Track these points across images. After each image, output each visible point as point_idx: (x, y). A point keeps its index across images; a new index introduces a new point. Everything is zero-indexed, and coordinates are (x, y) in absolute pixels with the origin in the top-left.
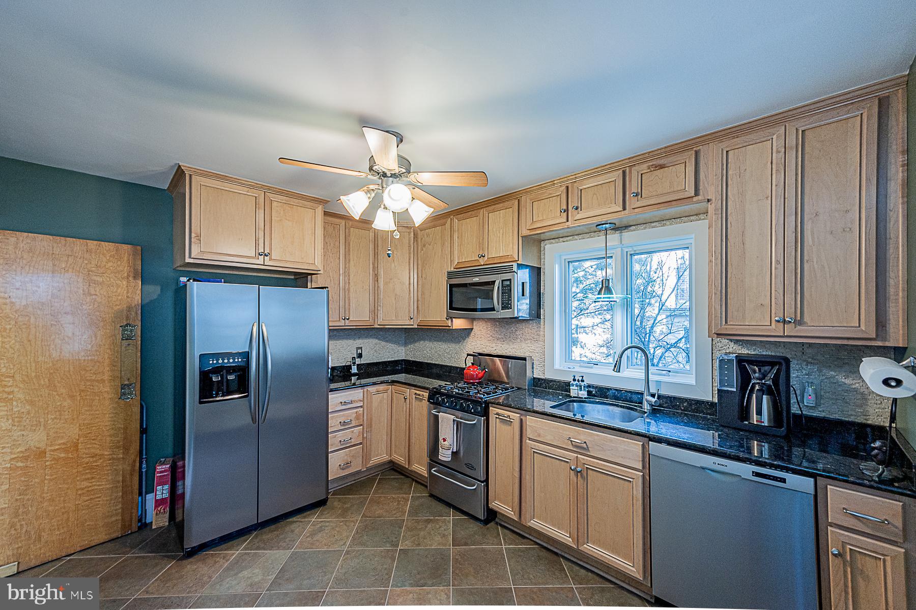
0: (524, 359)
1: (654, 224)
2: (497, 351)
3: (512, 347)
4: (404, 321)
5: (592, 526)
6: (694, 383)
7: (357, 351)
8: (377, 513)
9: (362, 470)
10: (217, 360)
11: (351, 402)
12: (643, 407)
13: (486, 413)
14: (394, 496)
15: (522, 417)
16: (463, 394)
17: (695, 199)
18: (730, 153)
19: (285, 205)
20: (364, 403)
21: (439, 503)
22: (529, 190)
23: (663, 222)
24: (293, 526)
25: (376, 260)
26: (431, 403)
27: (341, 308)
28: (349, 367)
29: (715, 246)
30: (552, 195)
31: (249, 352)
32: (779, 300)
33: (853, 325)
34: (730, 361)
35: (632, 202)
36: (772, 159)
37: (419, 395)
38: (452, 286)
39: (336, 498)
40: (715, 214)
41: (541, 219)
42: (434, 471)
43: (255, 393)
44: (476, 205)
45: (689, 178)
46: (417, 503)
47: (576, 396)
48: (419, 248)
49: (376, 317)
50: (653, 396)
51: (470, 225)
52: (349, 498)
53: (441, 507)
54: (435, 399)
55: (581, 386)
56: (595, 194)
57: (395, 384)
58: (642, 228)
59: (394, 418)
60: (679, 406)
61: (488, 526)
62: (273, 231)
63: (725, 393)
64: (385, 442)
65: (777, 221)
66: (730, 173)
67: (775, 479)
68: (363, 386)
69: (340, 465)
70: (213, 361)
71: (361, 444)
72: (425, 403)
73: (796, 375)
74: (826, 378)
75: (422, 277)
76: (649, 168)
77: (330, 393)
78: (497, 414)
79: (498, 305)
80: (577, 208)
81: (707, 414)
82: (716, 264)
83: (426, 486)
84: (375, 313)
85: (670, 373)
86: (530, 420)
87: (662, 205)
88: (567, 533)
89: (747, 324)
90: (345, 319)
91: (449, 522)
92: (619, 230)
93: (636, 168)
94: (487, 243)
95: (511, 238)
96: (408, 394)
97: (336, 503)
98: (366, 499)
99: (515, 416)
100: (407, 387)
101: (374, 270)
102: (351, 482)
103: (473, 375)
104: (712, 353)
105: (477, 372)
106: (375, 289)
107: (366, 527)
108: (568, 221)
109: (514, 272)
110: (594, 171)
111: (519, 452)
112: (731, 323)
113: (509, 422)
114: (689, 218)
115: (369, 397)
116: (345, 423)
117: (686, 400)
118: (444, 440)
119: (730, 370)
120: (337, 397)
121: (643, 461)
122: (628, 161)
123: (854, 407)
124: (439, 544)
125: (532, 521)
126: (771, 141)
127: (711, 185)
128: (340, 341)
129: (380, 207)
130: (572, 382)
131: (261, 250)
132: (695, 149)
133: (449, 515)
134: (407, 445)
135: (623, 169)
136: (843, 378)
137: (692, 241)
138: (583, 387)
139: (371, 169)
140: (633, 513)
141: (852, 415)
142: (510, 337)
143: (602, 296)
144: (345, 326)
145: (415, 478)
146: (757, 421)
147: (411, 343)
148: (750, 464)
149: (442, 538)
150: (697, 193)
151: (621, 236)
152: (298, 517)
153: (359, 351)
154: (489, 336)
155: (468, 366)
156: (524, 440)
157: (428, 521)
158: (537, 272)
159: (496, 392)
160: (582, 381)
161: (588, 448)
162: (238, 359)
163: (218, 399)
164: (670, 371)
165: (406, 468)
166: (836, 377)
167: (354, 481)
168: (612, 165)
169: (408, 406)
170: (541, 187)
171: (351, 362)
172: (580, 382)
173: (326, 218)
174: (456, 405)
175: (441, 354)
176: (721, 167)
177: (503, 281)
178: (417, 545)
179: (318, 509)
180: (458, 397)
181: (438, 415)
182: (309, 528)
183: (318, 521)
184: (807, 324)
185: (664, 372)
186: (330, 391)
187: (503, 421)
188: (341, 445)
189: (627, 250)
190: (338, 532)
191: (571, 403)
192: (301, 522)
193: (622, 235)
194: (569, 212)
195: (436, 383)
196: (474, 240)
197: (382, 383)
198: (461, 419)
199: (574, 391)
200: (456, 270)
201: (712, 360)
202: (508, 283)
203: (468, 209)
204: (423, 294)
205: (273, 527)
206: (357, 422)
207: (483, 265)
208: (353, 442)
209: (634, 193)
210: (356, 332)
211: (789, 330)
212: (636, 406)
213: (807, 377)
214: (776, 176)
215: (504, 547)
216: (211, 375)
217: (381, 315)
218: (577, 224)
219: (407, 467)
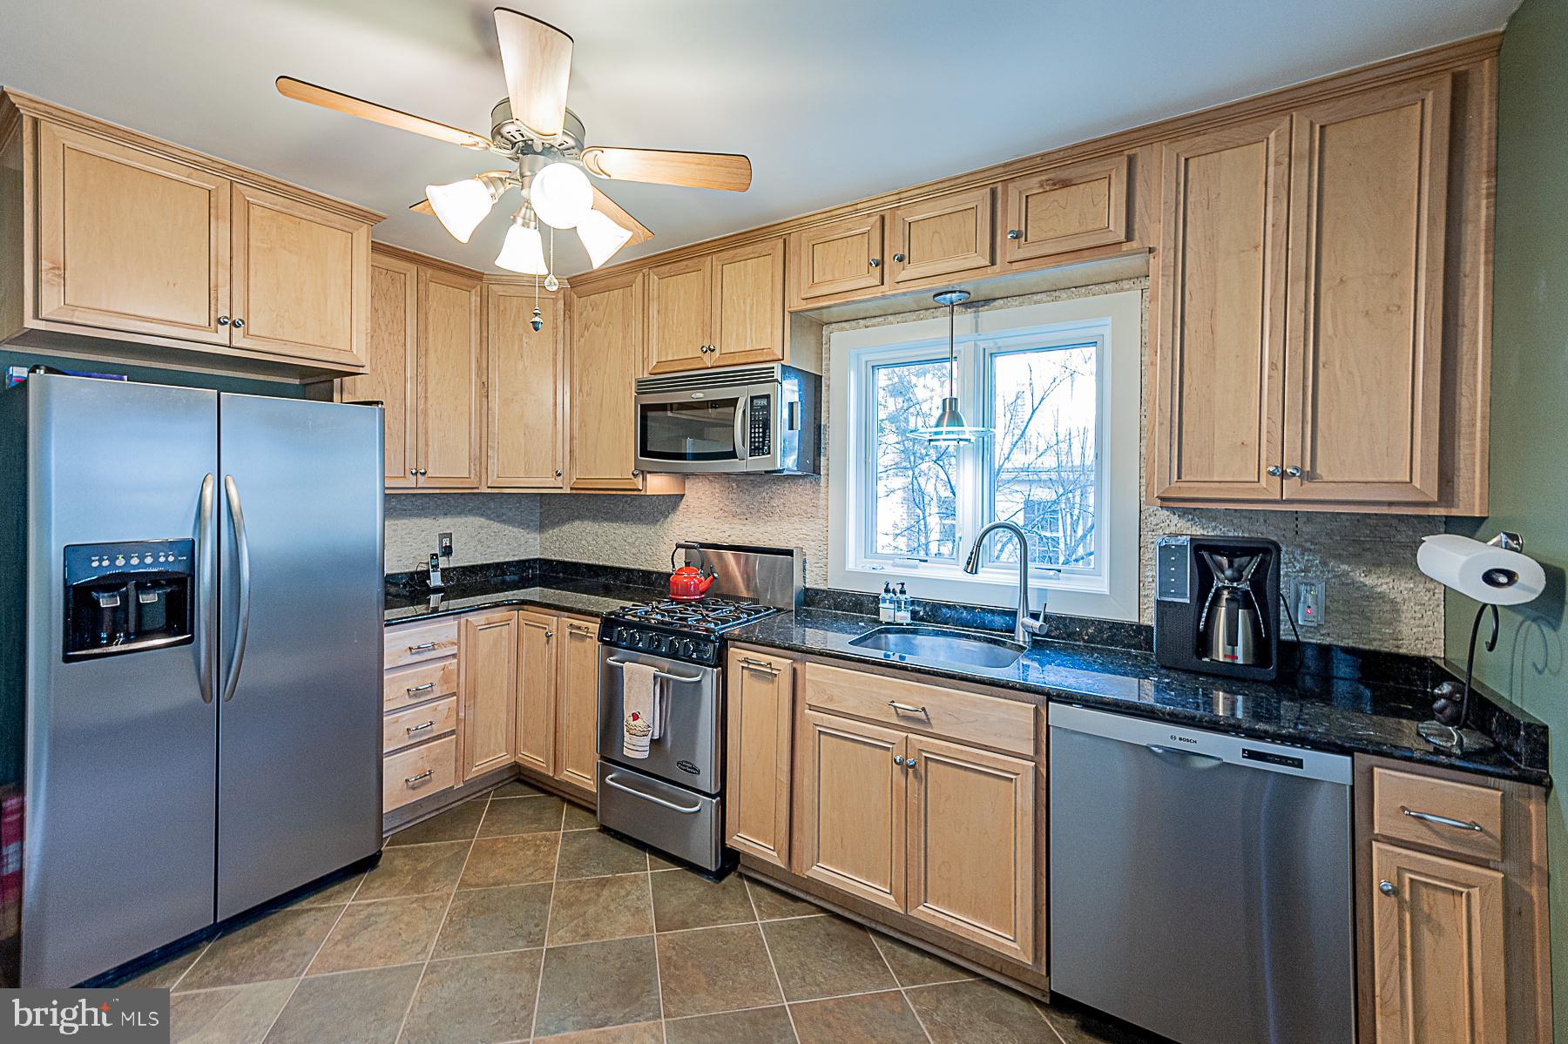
0: (790, 553)
1: (1039, 297)
2: (733, 538)
3: (762, 529)
4: (542, 480)
5: (934, 870)
6: (1106, 591)
7: (441, 542)
8: (492, 874)
9: (456, 787)
10: (113, 560)
11: (433, 647)
12: (1016, 638)
13: (721, 661)
14: (525, 836)
15: (794, 665)
16: (672, 624)
17: (1125, 247)
18: (1191, 162)
19: (281, 217)
20: (459, 649)
21: (621, 843)
22: (806, 220)
23: (1054, 294)
24: (301, 922)
25: (485, 352)
26: (605, 643)
27: (407, 450)
28: (425, 575)
29: (1161, 335)
30: (852, 233)
31: (193, 541)
32: (1275, 436)
33: (1399, 479)
34: (1181, 547)
35: (1009, 249)
36: (1266, 177)
37: (579, 628)
38: (645, 409)
39: (398, 850)
40: (1163, 275)
41: (830, 278)
42: (612, 779)
43: (209, 636)
44: (697, 248)
45: (1116, 206)
46: (575, 847)
47: (891, 620)
48: (576, 331)
49: (484, 471)
50: (1035, 616)
51: (682, 289)
52: (428, 847)
53: (625, 851)
54: (615, 635)
55: (899, 602)
56: (936, 232)
57: (526, 607)
58: (1017, 303)
59: (522, 677)
60: (1080, 634)
61: (723, 882)
62: (251, 273)
63: (1170, 607)
64: (504, 727)
65: (1274, 291)
66: (1191, 199)
67: (1283, 760)
68: (457, 613)
69: (407, 781)
70: (101, 560)
71: (452, 732)
72: (593, 646)
73: (1289, 572)
74: (1335, 577)
75: (581, 390)
76: (1042, 186)
77: (385, 629)
78: (746, 660)
79: (744, 445)
80: (901, 259)
81: (1130, 646)
82: (1162, 369)
83: (594, 812)
84: (480, 463)
85: (1061, 575)
86: (813, 671)
87: (1065, 256)
88: (885, 884)
89: (1216, 479)
90: (416, 473)
91: (645, 881)
92: (974, 306)
93: (1018, 183)
94: (719, 324)
95: (768, 316)
96: (555, 627)
97: (398, 863)
98: (466, 847)
99: (782, 664)
100: (553, 612)
101: (479, 375)
102: (430, 813)
103: (687, 586)
104: (1140, 536)
105: (697, 579)
106: (481, 415)
107: (470, 908)
108: (883, 284)
109: (776, 380)
110: (935, 187)
111: (790, 733)
112: (1188, 478)
113: (770, 676)
114: (1101, 287)
115: (471, 637)
116: (418, 692)
117: (1093, 622)
118: (635, 717)
119: (1180, 563)
120: (400, 638)
121: (1036, 739)
122: (1001, 170)
123: (1378, 626)
124: (629, 930)
125: (815, 868)
126: (1265, 143)
127: (1154, 222)
128: (403, 521)
129: (514, 221)
130: (883, 594)
131: (224, 312)
132: (1126, 153)
133: (642, 867)
134: (552, 730)
135: (991, 186)
136: (1363, 575)
137: (1107, 332)
138: (903, 603)
139: (497, 132)
140: (1015, 839)
141: (1375, 640)
142: (758, 511)
143: (944, 429)
144: (416, 488)
145: (567, 796)
146: (1225, 656)
147: (554, 525)
148: (1237, 735)
149: (633, 915)
150: (1129, 237)
151: (976, 318)
152: (312, 899)
153: (446, 542)
154: (717, 509)
155: (677, 568)
156: (798, 709)
157: (602, 883)
158: (814, 385)
159: (739, 618)
160: (903, 592)
161: (928, 719)
162: (167, 556)
163: (113, 649)
164: (1060, 571)
165: (549, 777)
166: (1351, 574)
167: (437, 810)
168: (970, 178)
169: (554, 650)
170: (830, 216)
171: (428, 563)
172: (898, 595)
173: (374, 255)
174: (658, 646)
175: (616, 546)
176: (1174, 189)
177: (752, 398)
178: (583, 936)
179: (360, 876)
180: (664, 630)
181: (622, 668)
182: (340, 923)
183: (360, 905)
184: (1322, 478)
185: (1052, 573)
186: (386, 625)
187: (758, 674)
188: (410, 738)
189: (984, 346)
190: (408, 924)
191: (883, 635)
192: (321, 909)
193: (978, 317)
194: (885, 266)
195: (612, 605)
196: (693, 319)
197: (497, 605)
198: (669, 672)
199: (886, 613)
200: (653, 377)
201: (1140, 548)
202: (764, 402)
203: (679, 256)
204: (583, 424)
205: (253, 927)
206: (445, 688)
207: (711, 368)
208: (437, 729)
209: (1011, 232)
210: (439, 502)
211: (1291, 489)
212: (1002, 636)
213: (1303, 574)
214: (1274, 207)
215: (759, 922)
216: (94, 594)
217: (494, 468)
218: (902, 288)
219: (551, 775)
